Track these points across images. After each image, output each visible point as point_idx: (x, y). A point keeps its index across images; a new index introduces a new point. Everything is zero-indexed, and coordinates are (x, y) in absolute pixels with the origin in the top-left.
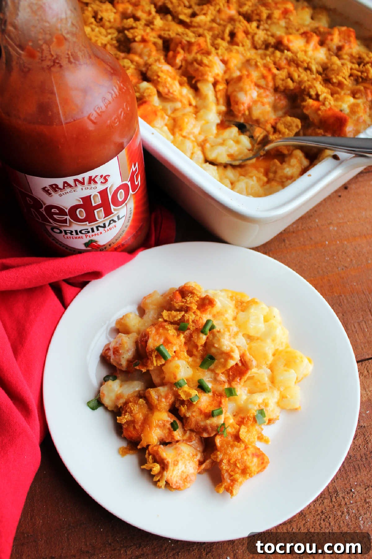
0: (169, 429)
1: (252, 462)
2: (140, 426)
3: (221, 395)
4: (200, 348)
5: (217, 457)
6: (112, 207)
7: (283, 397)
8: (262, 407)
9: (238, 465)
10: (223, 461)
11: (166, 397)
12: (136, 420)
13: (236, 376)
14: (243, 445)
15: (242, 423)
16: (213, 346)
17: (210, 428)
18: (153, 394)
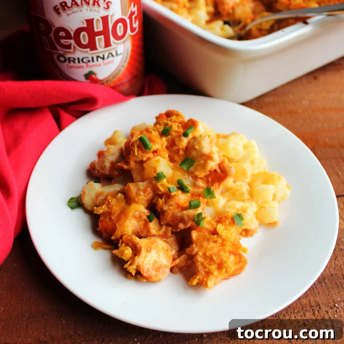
0: (145, 221)
1: (229, 258)
2: (116, 217)
3: (199, 195)
4: (181, 152)
5: (193, 250)
6: (112, 39)
7: (261, 208)
8: (240, 212)
9: (214, 258)
10: (199, 253)
11: (145, 191)
12: (113, 212)
13: (215, 182)
14: (220, 241)
15: (219, 221)
16: (194, 148)
17: (186, 218)
18: (132, 187)
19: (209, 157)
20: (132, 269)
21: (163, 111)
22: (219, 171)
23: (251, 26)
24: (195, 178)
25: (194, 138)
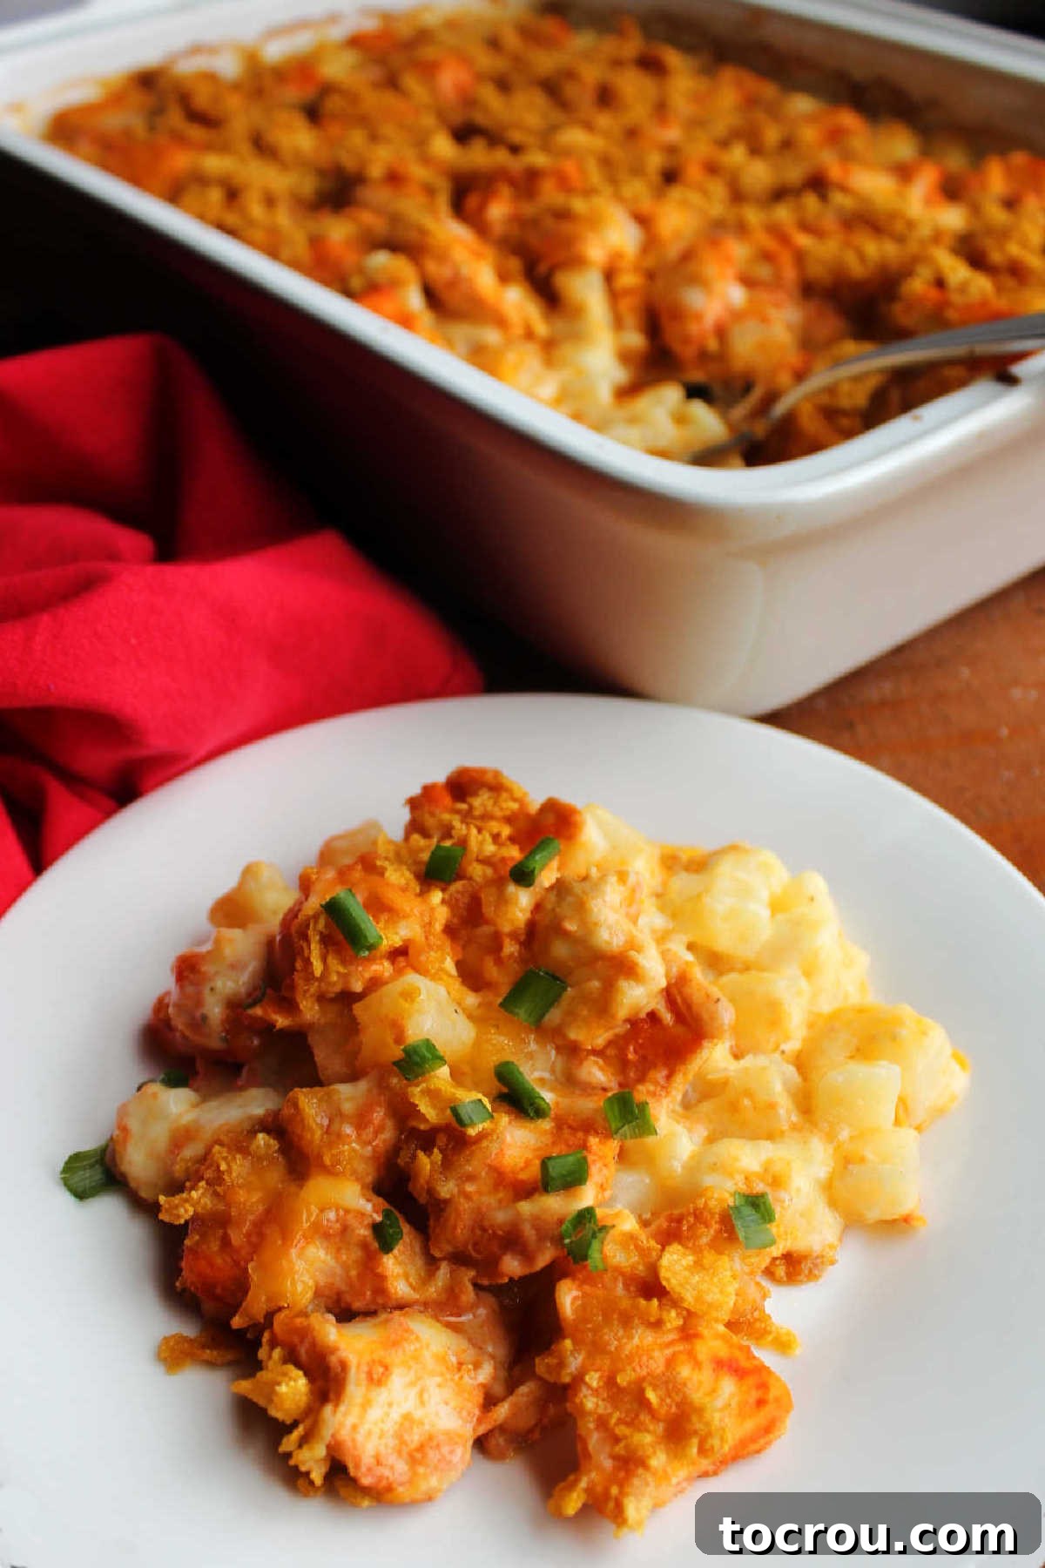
0: (364, 1246)
1: (713, 1391)
2: (248, 1235)
3: (587, 1126)
4: (510, 948)
5: (561, 1364)
7: (847, 1161)
8: (760, 1187)
9: (651, 1395)
10: (587, 1378)
11: (361, 1121)
12: (234, 1213)
13: (654, 1066)
14: (673, 1319)
15: (671, 1234)
16: (558, 930)
17: (529, 1232)
18: (310, 1106)
19: (621, 966)
20: (312, 1459)
21: (439, 775)
22: (667, 1017)
23: (792, 399)
24: (572, 1051)
25: (560, 888)
